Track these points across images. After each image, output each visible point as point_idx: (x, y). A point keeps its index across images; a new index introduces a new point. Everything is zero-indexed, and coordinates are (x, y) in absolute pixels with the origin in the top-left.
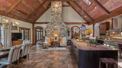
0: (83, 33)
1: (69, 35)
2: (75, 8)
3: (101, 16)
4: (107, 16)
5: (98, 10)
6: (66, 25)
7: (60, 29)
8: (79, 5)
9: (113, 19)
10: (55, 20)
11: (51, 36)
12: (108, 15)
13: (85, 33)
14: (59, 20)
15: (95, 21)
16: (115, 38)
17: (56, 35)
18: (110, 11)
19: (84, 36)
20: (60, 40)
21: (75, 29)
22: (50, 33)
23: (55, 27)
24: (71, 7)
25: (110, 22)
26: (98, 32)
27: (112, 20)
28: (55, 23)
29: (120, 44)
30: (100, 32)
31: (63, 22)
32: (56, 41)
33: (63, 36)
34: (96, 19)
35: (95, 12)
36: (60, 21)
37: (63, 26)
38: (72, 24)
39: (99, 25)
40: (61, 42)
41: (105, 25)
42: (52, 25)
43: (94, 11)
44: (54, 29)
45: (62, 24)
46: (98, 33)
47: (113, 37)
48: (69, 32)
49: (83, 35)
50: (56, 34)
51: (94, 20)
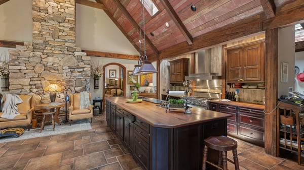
0: (135, 82)
1: (96, 87)
2: (114, 16)
3: (175, 46)
4: (188, 45)
5: (170, 30)
6: (89, 58)
7: (70, 68)
8: (127, 9)
9: (194, 53)
10: (49, 38)
11: (35, 90)
12: (190, 43)
13: (137, 81)
14: (66, 42)
15: (161, 55)
16: (198, 90)
17: (54, 87)
18: (193, 37)
19: (135, 89)
20: (68, 102)
21: (110, 70)
22: (27, 81)
23: (50, 59)
24: (102, 10)
25: (189, 59)
26: (167, 78)
27: (193, 55)
28: (48, 48)
29: (211, 102)
30: (170, 79)
31: (78, 49)
32: (55, 105)
33: (78, 89)
34: (164, 50)
35: (163, 33)
36: (67, 44)
37: (80, 59)
38: (106, 56)
39: (169, 64)
40: (74, 109)
41: (182, 65)
42: (38, 53)
43: (163, 31)
44: (47, 69)
45: (76, 54)
46: (167, 81)
47: (195, 90)
48: (96, 78)
49: (134, 87)
50: (51, 82)
51: (159, 53)
